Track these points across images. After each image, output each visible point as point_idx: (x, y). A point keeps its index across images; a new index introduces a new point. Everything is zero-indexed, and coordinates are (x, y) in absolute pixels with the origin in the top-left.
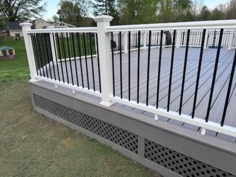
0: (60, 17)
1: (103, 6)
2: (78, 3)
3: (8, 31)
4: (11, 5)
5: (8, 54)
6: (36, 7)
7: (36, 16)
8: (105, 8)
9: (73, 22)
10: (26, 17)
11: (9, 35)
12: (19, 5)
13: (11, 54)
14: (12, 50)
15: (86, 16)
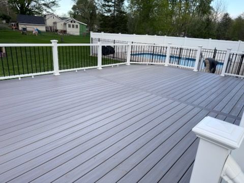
0: (75, 13)
1: (111, 6)
3: (18, 24)
7: (48, 10)
8: (113, 9)
9: (86, 21)
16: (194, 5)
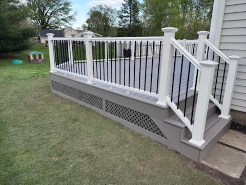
0: (89, 26)
1: (127, 16)
2: (107, 13)
3: (39, 38)
4: (45, 14)
5: (38, 58)
6: (66, 16)
7: (65, 24)
8: (129, 19)
9: (101, 32)
10: (56, 25)
11: (40, 42)
12: (51, 14)
13: (40, 58)
14: (41, 55)
15: (113, 26)
16: (205, 12)
